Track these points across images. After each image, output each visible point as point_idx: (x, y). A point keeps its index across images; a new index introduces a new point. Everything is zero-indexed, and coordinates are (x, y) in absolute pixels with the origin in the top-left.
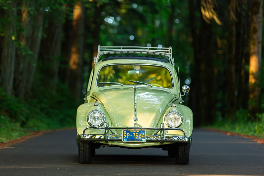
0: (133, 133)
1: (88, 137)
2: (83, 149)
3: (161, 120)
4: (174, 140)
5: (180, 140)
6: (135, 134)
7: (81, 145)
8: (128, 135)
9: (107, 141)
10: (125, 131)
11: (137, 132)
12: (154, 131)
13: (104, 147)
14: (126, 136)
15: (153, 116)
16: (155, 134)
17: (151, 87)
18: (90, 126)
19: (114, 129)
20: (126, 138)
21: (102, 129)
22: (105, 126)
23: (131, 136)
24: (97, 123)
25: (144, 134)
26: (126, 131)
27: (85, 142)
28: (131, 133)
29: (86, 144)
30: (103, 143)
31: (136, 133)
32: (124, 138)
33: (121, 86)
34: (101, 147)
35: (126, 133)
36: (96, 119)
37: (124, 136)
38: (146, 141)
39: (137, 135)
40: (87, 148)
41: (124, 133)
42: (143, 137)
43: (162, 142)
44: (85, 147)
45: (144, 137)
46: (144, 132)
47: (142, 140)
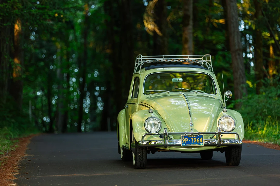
0: (191, 138)
1: (145, 143)
2: (141, 155)
3: (215, 124)
4: (227, 143)
5: (233, 143)
6: (193, 138)
7: (138, 151)
8: (187, 140)
9: (166, 146)
10: (183, 136)
11: (195, 137)
12: (209, 136)
13: (159, 152)
14: (184, 141)
15: (208, 120)
16: (210, 138)
17: (196, 93)
18: (148, 133)
19: (171, 135)
20: (184, 143)
21: (160, 135)
22: (164, 132)
23: (189, 140)
24: (154, 129)
25: (201, 138)
27: (142, 148)
28: (189, 138)
29: (143, 150)
30: (161, 148)
32: (183, 142)
33: (167, 93)
34: (157, 152)
35: (185, 138)
36: (153, 126)
37: (182, 141)
38: (203, 145)
39: (195, 139)
40: (144, 153)
41: (182, 138)
42: (200, 141)
43: (218, 145)
44: (142, 153)
45: (202, 141)
46: (202, 136)
47: (200, 144)
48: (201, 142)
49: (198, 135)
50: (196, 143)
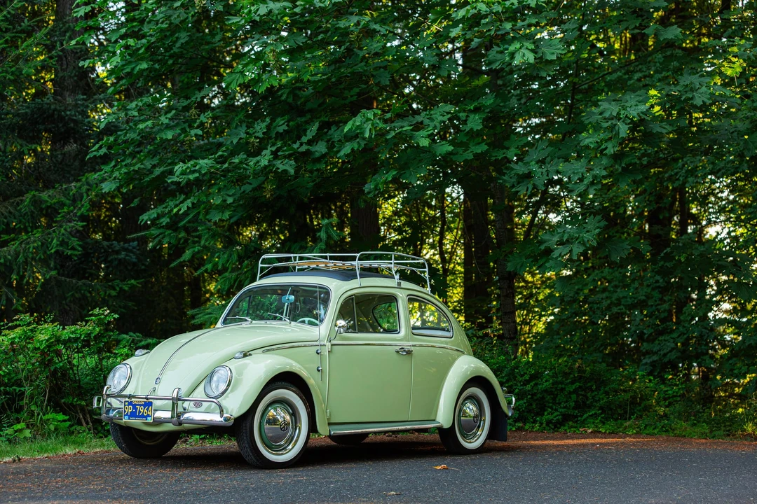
0: (137, 407)
3: (202, 383)
6: (139, 407)
11: (142, 405)
14: (127, 410)
17: (289, 323)
20: (127, 415)
23: (134, 410)
25: (151, 407)
26: (128, 401)
28: (134, 406)
31: (140, 405)
32: (125, 414)
35: (128, 405)
37: (125, 411)
38: (151, 422)
39: (142, 409)
41: (125, 405)
43: (173, 422)
45: (150, 413)
46: (151, 404)
47: (148, 418)
48: (148, 416)
49: (145, 400)
50: (143, 416)
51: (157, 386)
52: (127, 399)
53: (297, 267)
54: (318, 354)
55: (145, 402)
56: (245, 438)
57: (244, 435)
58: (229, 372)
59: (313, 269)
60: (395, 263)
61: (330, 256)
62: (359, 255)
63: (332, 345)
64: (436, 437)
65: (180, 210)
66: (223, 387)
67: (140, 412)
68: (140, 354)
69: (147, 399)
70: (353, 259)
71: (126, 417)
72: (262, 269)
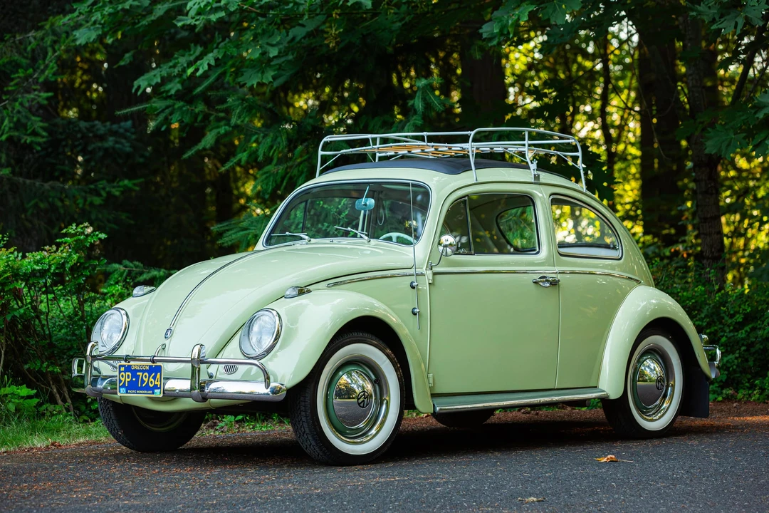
0: (138, 373)
3: (238, 335)
6: (141, 374)
8: (128, 377)
10: (122, 366)
11: (146, 371)
14: (123, 379)
17: (368, 241)
20: (123, 386)
23: (134, 379)
25: (159, 374)
26: (124, 366)
28: (134, 373)
31: (143, 371)
32: (121, 384)
35: (125, 372)
37: (120, 381)
38: (161, 396)
39: (146, 377)
41: (120, 372)
42: (156, 383)
43: (193, 396)
45: (159, 383)
46: (159, 369)
47: (156, 391)
48: (156, 387)
49: (150, 363)
50: (147, 388)
51: (167, 342)
52: (123, 363)
53: (378, 155)
54: (413, 288)
55: (150, 366)
56: (304, 419)
57: (303, 413)
58: (277, 318)
59: (403, 157)
60: (530, 145)
61: (428, 136)
62: (473, 133)
63: (435, 274)
64: (599, 413)
65: (197, 70)
66: (267, 341)
67: (143, 381)
68: (141, 293)
69: (153, 361)
70: (465, 139)
71: (123, 390)
72: (325, 159)
